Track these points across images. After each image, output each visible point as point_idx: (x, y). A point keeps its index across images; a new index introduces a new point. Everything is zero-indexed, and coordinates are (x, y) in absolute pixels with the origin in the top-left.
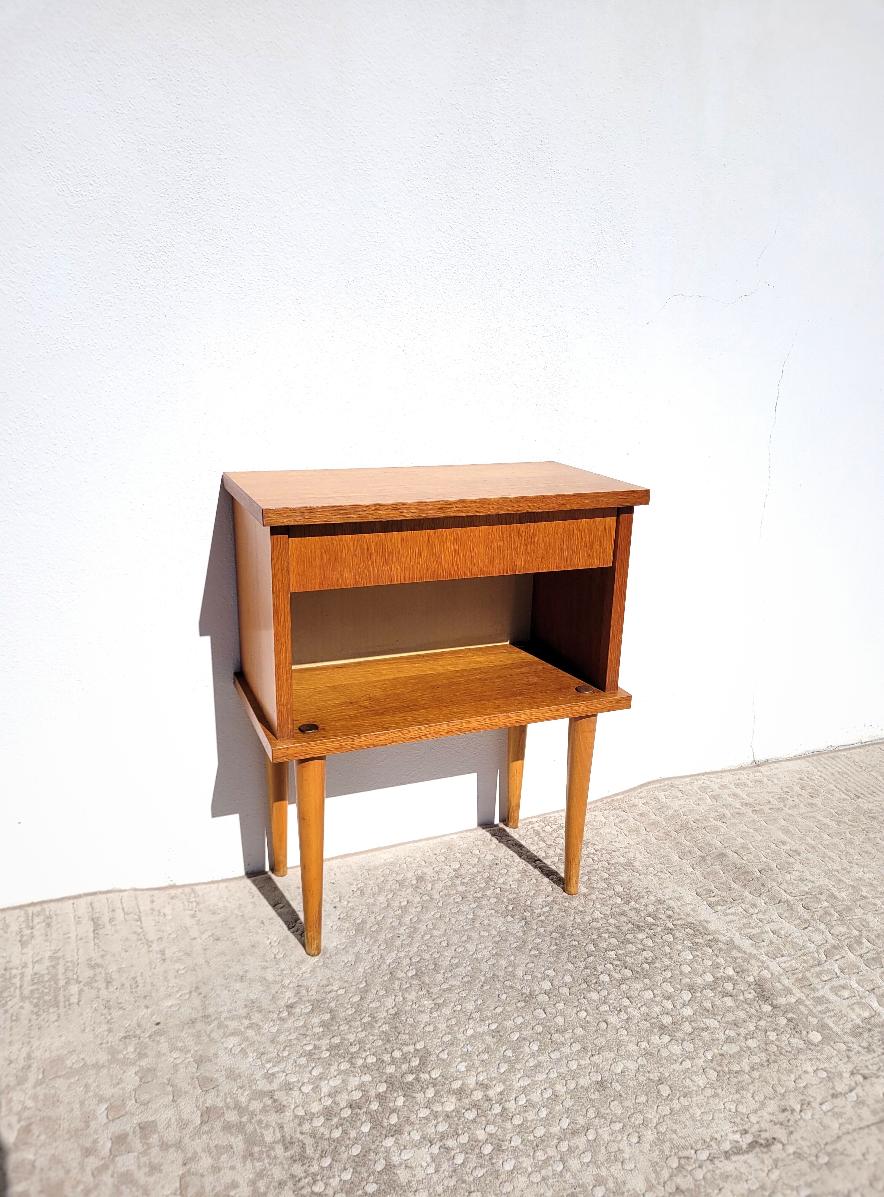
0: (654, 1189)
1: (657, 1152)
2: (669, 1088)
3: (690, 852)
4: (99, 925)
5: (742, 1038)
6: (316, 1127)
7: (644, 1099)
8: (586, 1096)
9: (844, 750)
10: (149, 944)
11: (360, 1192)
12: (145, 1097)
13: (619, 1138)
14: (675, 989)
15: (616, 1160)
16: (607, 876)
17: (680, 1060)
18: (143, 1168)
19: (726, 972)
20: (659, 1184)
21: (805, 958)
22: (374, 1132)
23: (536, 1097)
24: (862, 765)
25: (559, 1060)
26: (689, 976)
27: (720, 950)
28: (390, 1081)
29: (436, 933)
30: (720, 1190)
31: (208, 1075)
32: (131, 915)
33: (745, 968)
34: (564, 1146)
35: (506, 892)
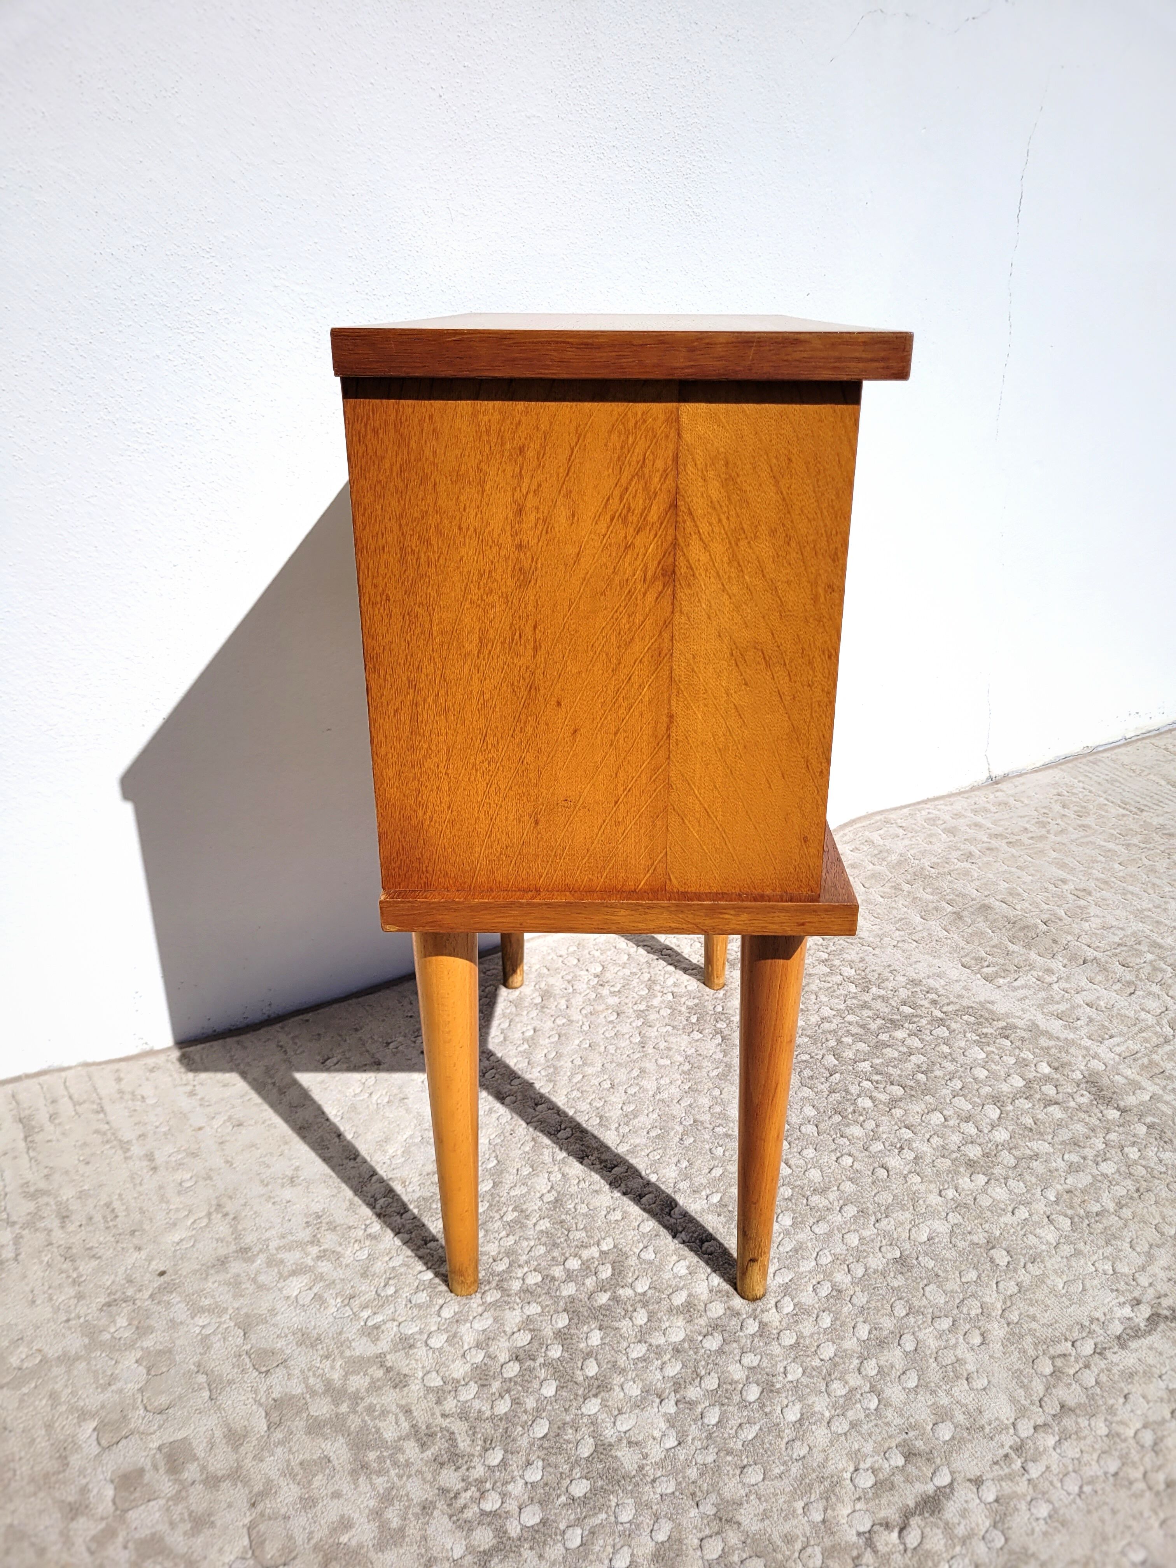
0: (1028, 1413)
1: (1016, 1353)
2: (1006, 1253)
3: (936, 909)
4: (33, 1127)
5: (1090, 1163)
6: (466, 1402)
7: (972, 1275)
8: (885, 1284)
9: (1105, 750)
10: (125, 1146)
11: (563, 1499)
12: (163, 1400)
13: (953, 1341)
14: (974, 1105)
15: (958, 1378)
16: (825, 956)
17: (1010, 1209)
18: (181, 1525)
19: (1039, 1070)
20: (1032, 1403)
21: (1144, 1035)
22: (564, 1394)
23: (807, 1297)
24: (1134, 767)
25: (829, 1234)
26: (990, 1083)
27: (1023, 1039)
28: (572, 1308)
29: (589, 1070)
30: (1125, 1397)
31: (264, 1345)
32: (86, 1106)
33: (1065, 1060)
34: (871, 1368)
35: (681, 997)
